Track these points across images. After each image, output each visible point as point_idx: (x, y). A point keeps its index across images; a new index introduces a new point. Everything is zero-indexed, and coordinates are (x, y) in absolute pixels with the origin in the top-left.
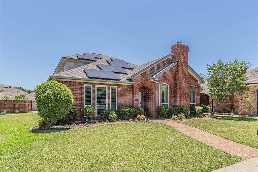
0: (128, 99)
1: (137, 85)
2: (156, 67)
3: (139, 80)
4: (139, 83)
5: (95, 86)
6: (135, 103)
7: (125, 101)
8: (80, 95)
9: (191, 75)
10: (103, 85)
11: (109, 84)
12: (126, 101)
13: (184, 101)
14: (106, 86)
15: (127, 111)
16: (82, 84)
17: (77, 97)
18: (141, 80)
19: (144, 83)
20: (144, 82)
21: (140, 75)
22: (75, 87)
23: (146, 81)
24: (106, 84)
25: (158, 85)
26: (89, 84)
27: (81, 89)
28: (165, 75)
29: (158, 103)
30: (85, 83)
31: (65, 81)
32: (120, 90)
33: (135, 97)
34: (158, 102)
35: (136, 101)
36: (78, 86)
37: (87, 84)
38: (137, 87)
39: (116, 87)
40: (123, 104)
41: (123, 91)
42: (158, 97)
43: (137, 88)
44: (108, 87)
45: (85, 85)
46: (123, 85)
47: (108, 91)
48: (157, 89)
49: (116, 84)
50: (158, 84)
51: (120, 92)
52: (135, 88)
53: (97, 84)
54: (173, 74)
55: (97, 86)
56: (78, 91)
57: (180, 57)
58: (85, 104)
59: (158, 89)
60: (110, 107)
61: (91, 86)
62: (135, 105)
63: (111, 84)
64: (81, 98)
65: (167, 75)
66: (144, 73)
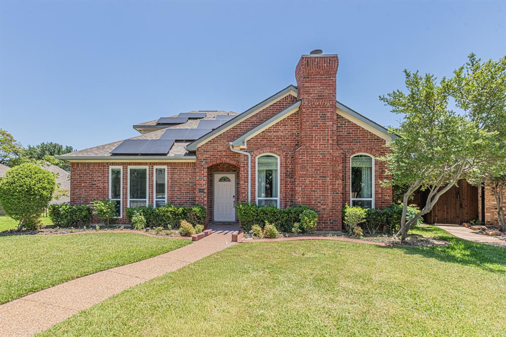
0: (188, 189)
1: (203, 162)
2: (254, 119)
3: (208, 151)
4: (209, 158)
5: (127, 167)
6: (198, 197)
7: (182, 193)
8: (102, 183)
9: (358, 128)
10: (141, 165)
11: (150, 163)
12: (185, 193)
13: (318, 193)
14: (147, 167)
15: (167, 211)
16: (105, 166)
17: (97, 186)
18: (213, 151)
19: (220, 155)
20: (219, 153)
21: (210, 141)
22: (96, 171)
23: (224, 151)
24: (146, 164)
25: (248, 158)
26: (116, 165)
27: (104, 174)
28: (269, 134)
29: (248, 197)
30: (111, 163)
31: (82, 163)
32: (173, 173)
33: (199, 185)
34: (248, 195)
35: (200, 192)
36: (100, 169)
37: (113, 165)
38: (203, 166)
39: (165, 167)
40: (179, 198)
41: (177, 175)
42: (248, 184)
43: (204, 168)
44: (149, 169)
45: (111, 167)
46: (179, 163)
47: (149, 175)
48: (244, 167)
49: (165, 163)
50: (247, 156)
51: (172, 177)
52: (199, 168)
53: (130, 164)
54: (294, 132)
55: (129, 167)
56: (99, 177)
57: (308, 87)
58: (110, 197)
59: (248, 167)
60: (153, 202)
61: (121, 167)
62: (197, 201)
63: (154, 163)
64: (104, 188)
65: (275, 134)
66: (220, 135)
